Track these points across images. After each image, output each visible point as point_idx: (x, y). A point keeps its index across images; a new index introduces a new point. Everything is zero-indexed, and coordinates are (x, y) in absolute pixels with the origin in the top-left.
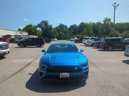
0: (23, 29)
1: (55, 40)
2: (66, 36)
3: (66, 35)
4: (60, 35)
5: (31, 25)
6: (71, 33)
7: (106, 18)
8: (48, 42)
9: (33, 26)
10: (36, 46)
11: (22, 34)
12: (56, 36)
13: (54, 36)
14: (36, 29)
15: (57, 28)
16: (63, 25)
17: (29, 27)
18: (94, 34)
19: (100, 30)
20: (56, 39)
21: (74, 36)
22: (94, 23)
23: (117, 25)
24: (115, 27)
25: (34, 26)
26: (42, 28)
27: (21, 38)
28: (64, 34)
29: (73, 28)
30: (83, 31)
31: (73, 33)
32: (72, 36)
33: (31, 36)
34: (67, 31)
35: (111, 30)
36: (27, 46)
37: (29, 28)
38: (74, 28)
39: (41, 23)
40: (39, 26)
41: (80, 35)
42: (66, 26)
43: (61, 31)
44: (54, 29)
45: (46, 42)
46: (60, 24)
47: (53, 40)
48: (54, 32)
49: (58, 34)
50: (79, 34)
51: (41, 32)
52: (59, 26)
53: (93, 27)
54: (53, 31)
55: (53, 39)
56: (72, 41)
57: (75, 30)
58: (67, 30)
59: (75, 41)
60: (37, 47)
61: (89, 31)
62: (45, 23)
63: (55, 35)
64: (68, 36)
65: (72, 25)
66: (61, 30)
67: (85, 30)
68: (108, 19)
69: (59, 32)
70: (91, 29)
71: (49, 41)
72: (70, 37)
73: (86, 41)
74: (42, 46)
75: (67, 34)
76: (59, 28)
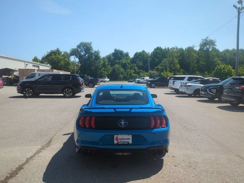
0: (43, 59)
1: (105, 82)
2: (127, 74)
3: (126, 71)
4: (114, 70)
5: (58, 50)
6: (136, 68)
7: (206, 40)
8: (91, 85)
9: (61, 53)
10: (62, 95)
11: (38, 67)
12: (106, 72)
13: (103, 73)
14: (69, 59)
15: (109, 57)
16: (121, 52)
17: (55, 55)
18: (181, 70)
19: (193, 62)
20: (107, 79)
21: (141, 74)
22: (181, 49)
23: (225, 53)
24: (222, 56)
25: (65, 52)
26: (80, 57)
27: (33, 76)
28: (122, 70)
29: (141, 57)
30: (161, 64)
31: (140, 68)
32: (139, 73)
33: (55, 71)
34: (128, 63)
35: (215, 62)
36: (41, 95)
37: (53, 57)
38: (143, 57)
39: (79, 47)
40: (74, 52)
41: (154, 72)
42: (127, 55)
43: (117, 63)
44: (104, 58)
45: (88, 85)
46: (115, 50)
47: (101, 82)
48: (104, 65)
49: (110, 69)
50: (152, 70)
51: (77, 66)
52: (113, 53)
53: (179, 56)
54: (102, 62)
55: (101, 80)
56: (140, 83)
57: (145, 62)
58: (129, 61)
59: (149, 82)
60: (64, 97)
61: (171, 63)
62: (87, 47)
63: (104, 70)
64: (131, 74)
65: (139, 52)
66: (117, 61)
67: (165, 61)
68: (210, 40)
69: (112, 65)
70: (176, 61)
71: (92, 83)
72: (134, 75)
73: (178, 85)
74: (77, 95)
75: (129, 70)
76: (112, 57)
